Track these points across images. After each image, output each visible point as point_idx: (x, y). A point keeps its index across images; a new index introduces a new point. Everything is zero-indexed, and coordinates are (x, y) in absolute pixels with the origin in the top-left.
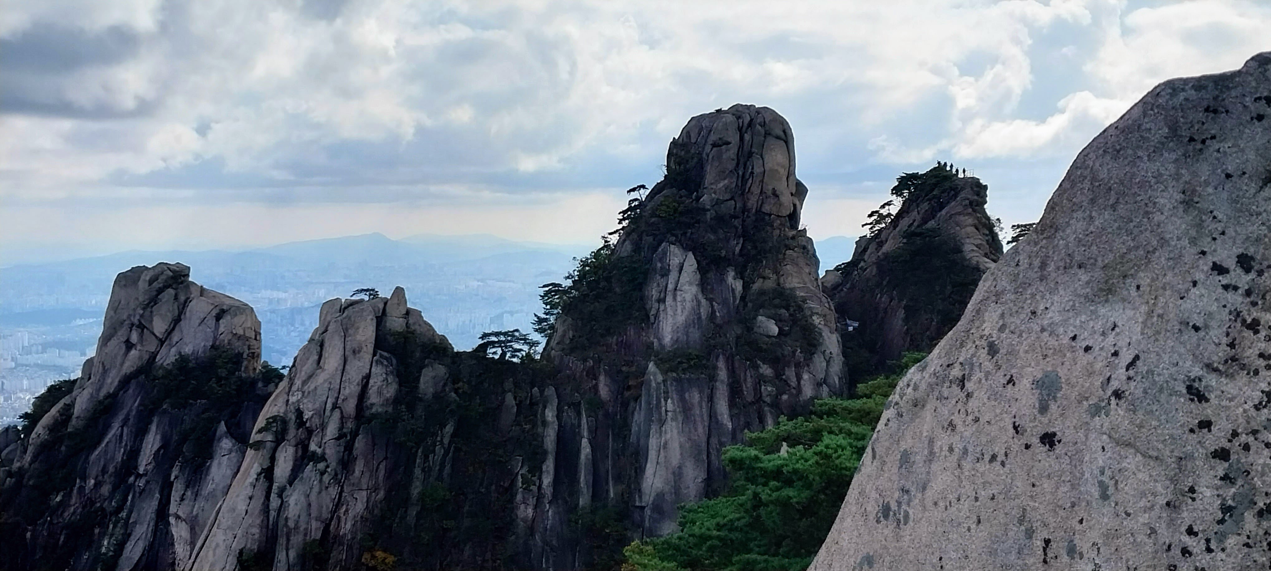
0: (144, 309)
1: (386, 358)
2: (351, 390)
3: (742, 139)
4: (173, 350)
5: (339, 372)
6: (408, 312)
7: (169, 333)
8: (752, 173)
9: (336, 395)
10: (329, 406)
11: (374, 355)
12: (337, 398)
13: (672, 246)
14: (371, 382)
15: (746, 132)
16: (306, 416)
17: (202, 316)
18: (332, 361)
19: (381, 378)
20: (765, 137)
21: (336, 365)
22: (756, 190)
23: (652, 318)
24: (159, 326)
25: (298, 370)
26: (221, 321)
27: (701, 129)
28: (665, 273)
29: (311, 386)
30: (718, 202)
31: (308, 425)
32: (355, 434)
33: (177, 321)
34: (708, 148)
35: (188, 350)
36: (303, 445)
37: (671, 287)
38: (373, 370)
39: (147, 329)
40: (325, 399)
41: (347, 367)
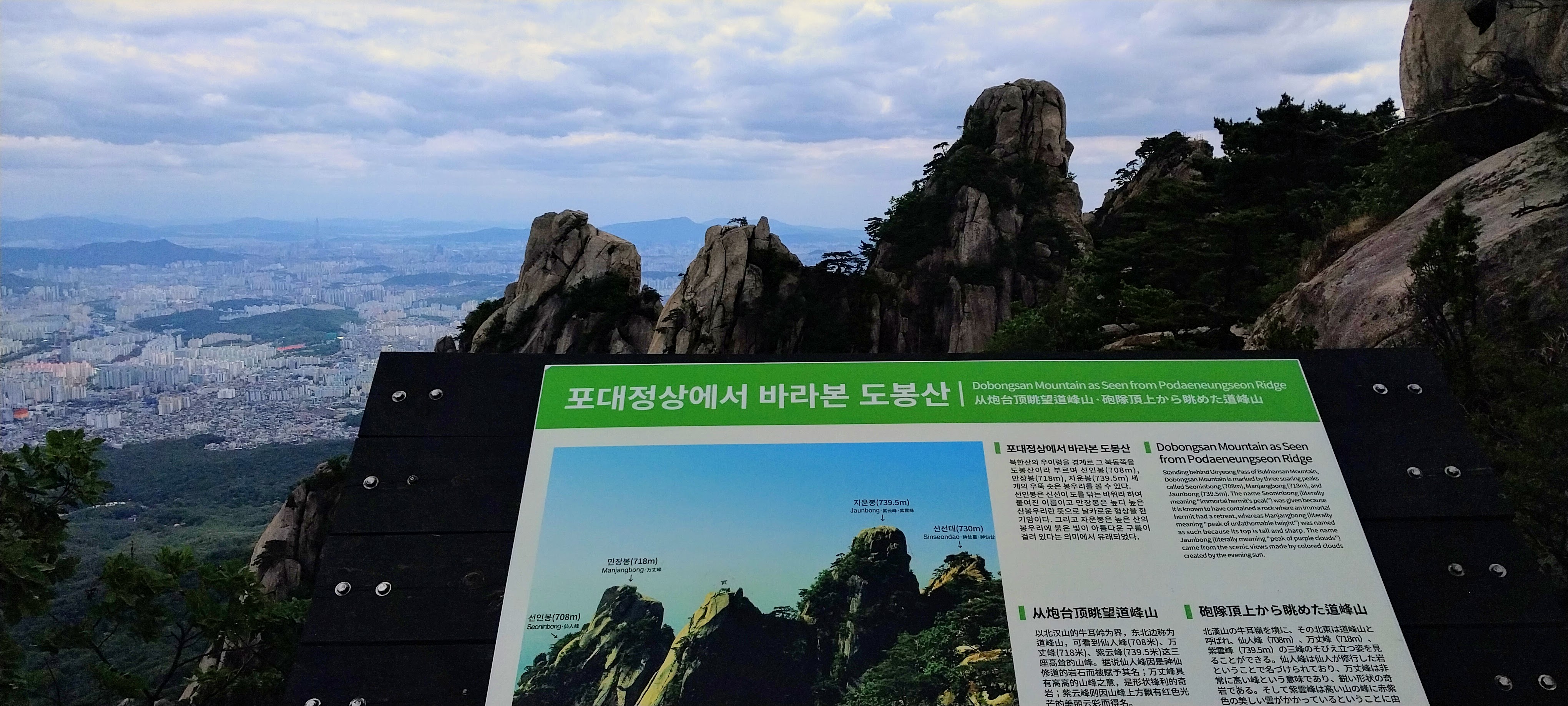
0: (556, 244)
1: (755, 269)
2: (730, 291)
3: (1025, 104)
4: (579, 275)
5: (722, 278)
6: (770, 237)
7: (575, 262)
8: (1033, 132)
9: (720, 295)
10: (715, 303)
11: (747, 266)
12: (721, 297)
13: (970, 188)
14: (745, 286)
15: (1028, 100)
16: (699, 309)
17: (599, 250)
18: (716, 270)
19: (752, 284)
20: (1043, 104)
21: (719, 273)
22: (1035, 145)
23: (953, 243)
24: (568, 257)
25: (691, 278)
26: (612, 255)
27: (993, 97)
28: (964, 209)
29: (701, 288)
30: (1006, 154)
31: (700, 316)
32: (733, 324)
33: (580, 253)
34: (999, 112)
35: (588, 275)
36: (696, 331)
37: (968, 219)
38: (746, 277)
39: (559, 259)
40: (711, 297)
41: (727, 274)
